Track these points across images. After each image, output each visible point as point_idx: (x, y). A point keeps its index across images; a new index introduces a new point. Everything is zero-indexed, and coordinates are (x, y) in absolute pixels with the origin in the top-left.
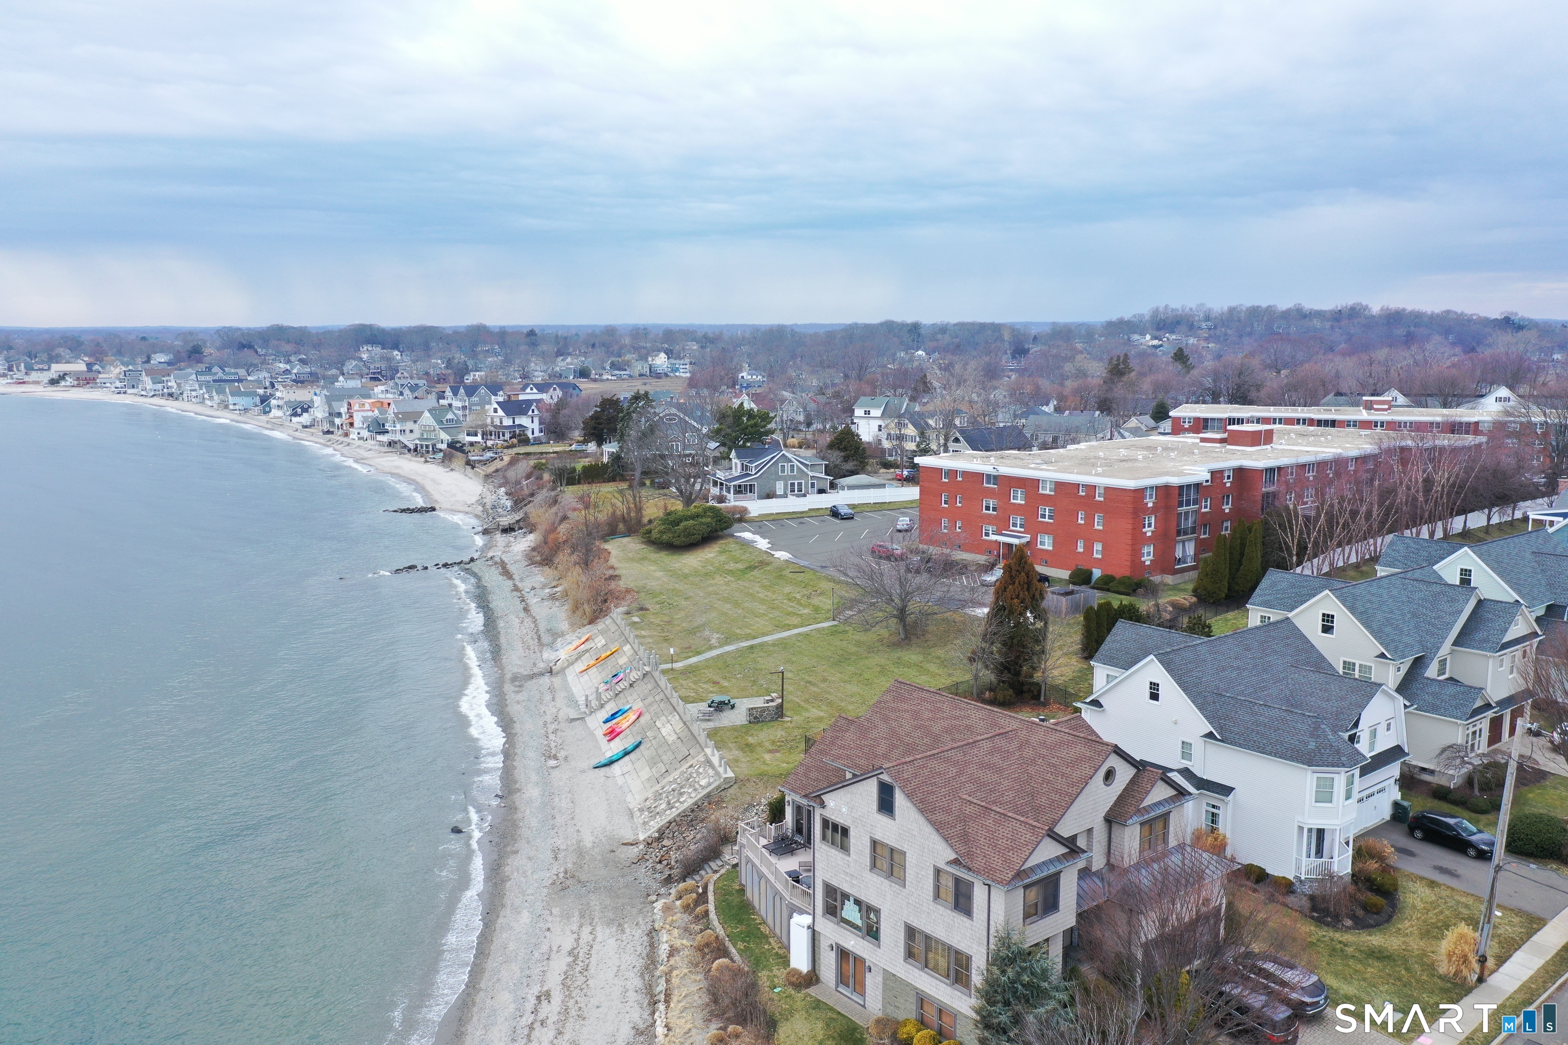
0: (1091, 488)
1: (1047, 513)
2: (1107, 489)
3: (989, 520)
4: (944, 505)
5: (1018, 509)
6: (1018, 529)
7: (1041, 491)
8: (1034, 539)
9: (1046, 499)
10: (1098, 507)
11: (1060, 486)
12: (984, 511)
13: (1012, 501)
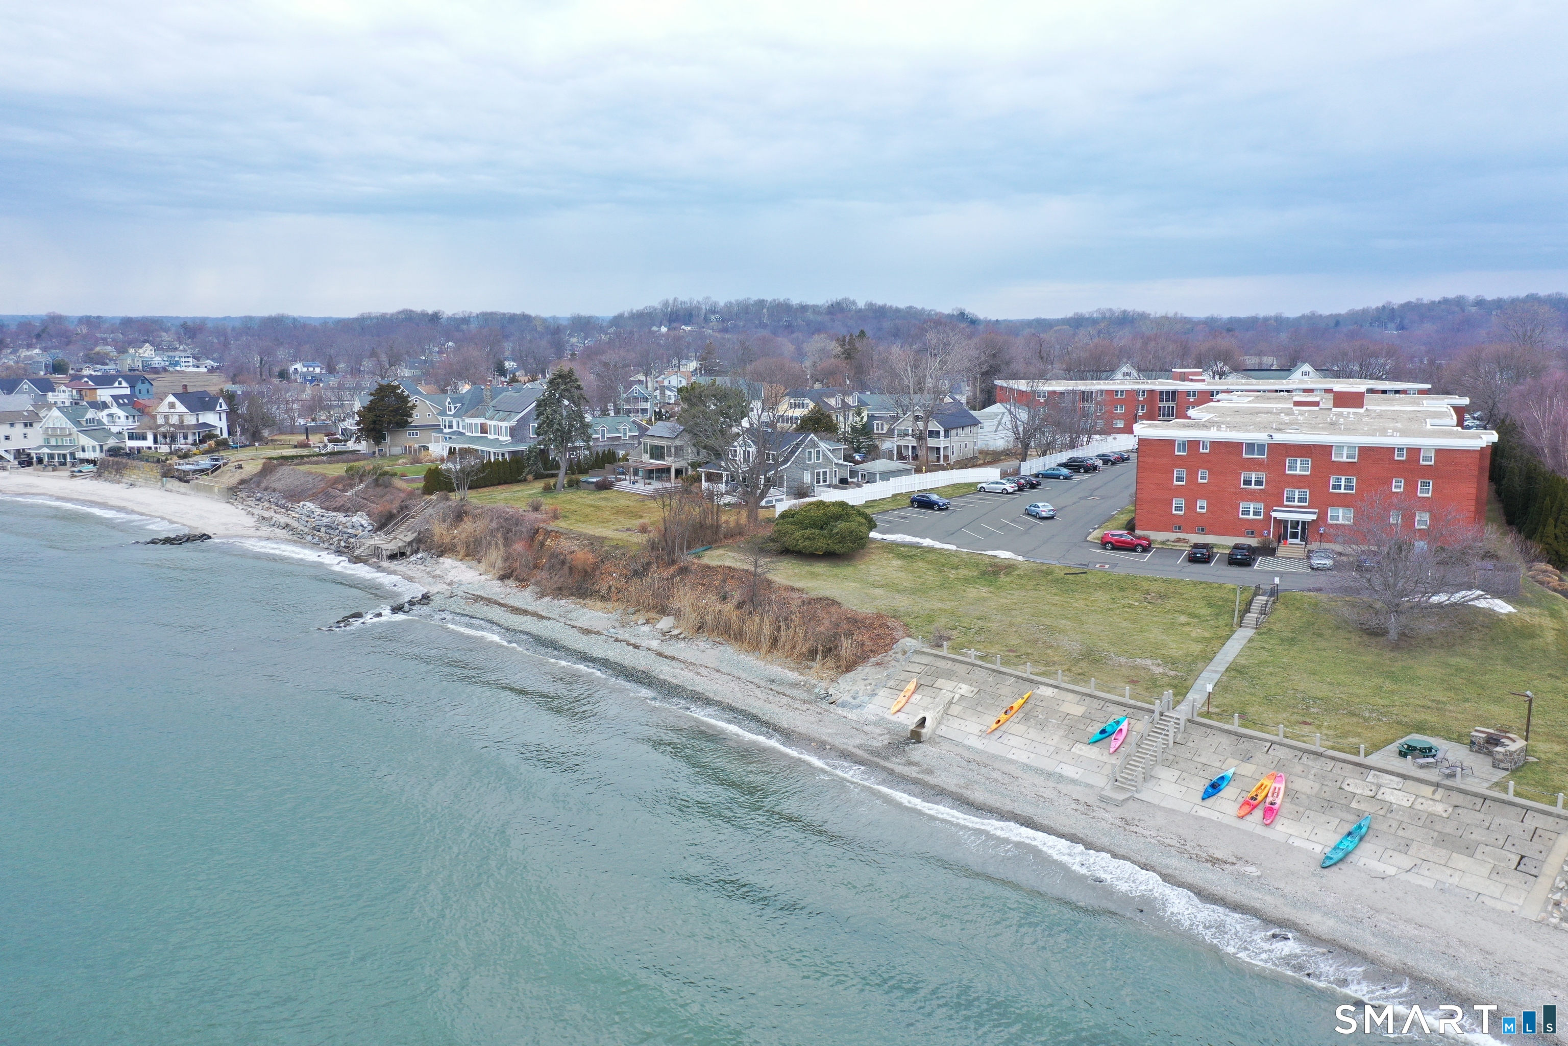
0: (1414, 452)
1: (1343, 483)
2: (1439, 452)
3: (1252, 496)
4: (1175, 483)
5: (1298, 482)
6: (1296, 503)
7: (1334, 459)
8: (1322, 516)
9: (1344, 468)
10: (1426, 472)
11: (1366, 452)
12: (1242, 486)
13: (1287, 472)
